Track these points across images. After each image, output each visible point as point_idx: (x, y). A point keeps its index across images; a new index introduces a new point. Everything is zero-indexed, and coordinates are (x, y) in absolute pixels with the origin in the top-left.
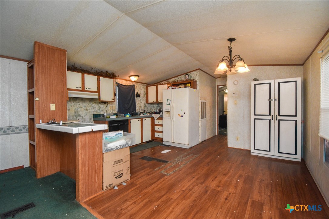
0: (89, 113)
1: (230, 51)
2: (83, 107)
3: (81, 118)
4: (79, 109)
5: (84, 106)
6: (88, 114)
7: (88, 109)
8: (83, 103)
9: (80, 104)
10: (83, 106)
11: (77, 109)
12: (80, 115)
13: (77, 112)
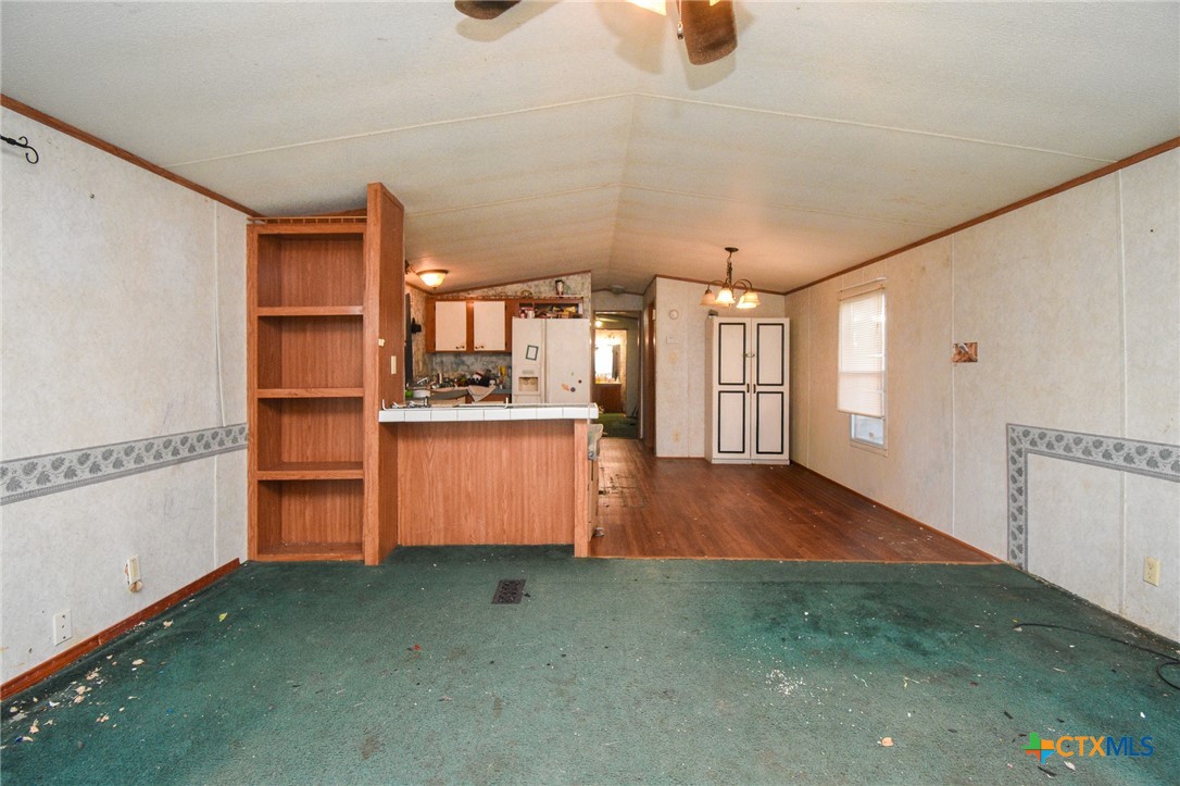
1: (730, 270)
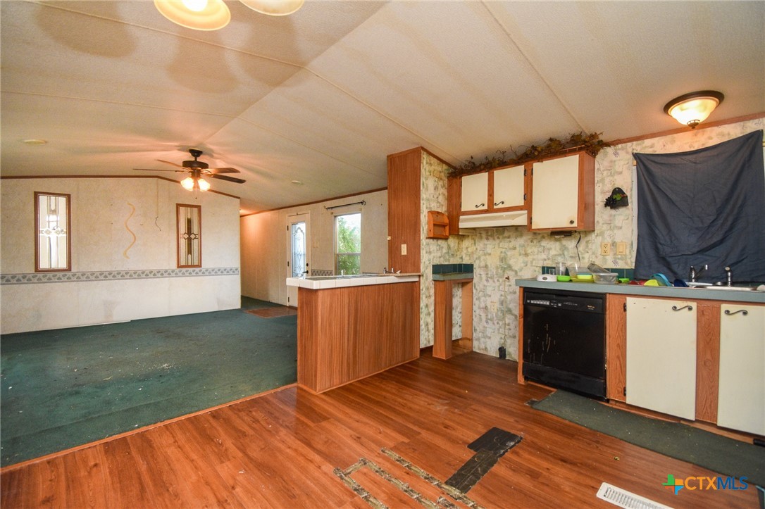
0: (532, 262)
2: (518, 249)
3: (513, 273)
4: (509, 253)
5: (520, 246)
6: (529, 264)
7: (529, 251)
8: (519, 239)
9: (510, 242)
10: (517, 246)
11: (505, 253)
12: (510, 267)
13: (505, 259)
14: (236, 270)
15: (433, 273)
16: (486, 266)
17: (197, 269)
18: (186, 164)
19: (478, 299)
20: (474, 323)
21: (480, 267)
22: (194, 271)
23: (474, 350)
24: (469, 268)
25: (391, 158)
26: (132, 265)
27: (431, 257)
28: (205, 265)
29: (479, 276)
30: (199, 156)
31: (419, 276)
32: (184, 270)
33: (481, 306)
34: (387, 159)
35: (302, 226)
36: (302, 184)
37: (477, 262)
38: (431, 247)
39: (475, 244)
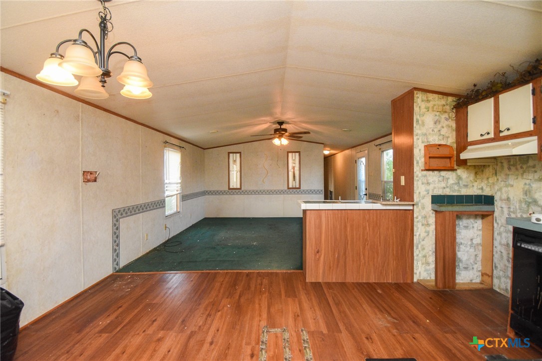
14: (321, 191)
15: (433, 203)
16: (508, 199)
17: (298, 190)
18: (276, 130)
19: (500, 234)
20: (495, 260)
21: (501, 200)
22: (296, 191)
23: (494, 288)
24: (489, 200)
25: (395, 103)
26: (267, 187)
27: (431, 187)
28: (303, 187)
29: (500, 209)
30: (282, 125)
31: (413, 205)
32: (291, 190)
33: (503, 242)
34: (392, 103)
35: (363, 160)
36: (350, 131)
37: (499, 194)
38: (429, 178)
39: (496, 174)
